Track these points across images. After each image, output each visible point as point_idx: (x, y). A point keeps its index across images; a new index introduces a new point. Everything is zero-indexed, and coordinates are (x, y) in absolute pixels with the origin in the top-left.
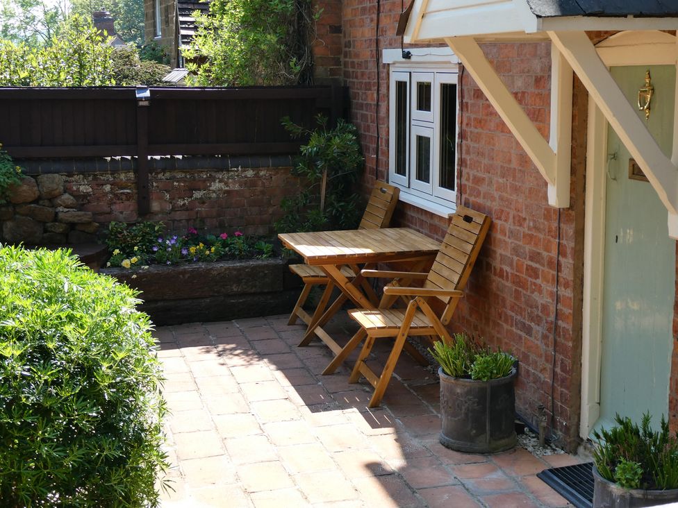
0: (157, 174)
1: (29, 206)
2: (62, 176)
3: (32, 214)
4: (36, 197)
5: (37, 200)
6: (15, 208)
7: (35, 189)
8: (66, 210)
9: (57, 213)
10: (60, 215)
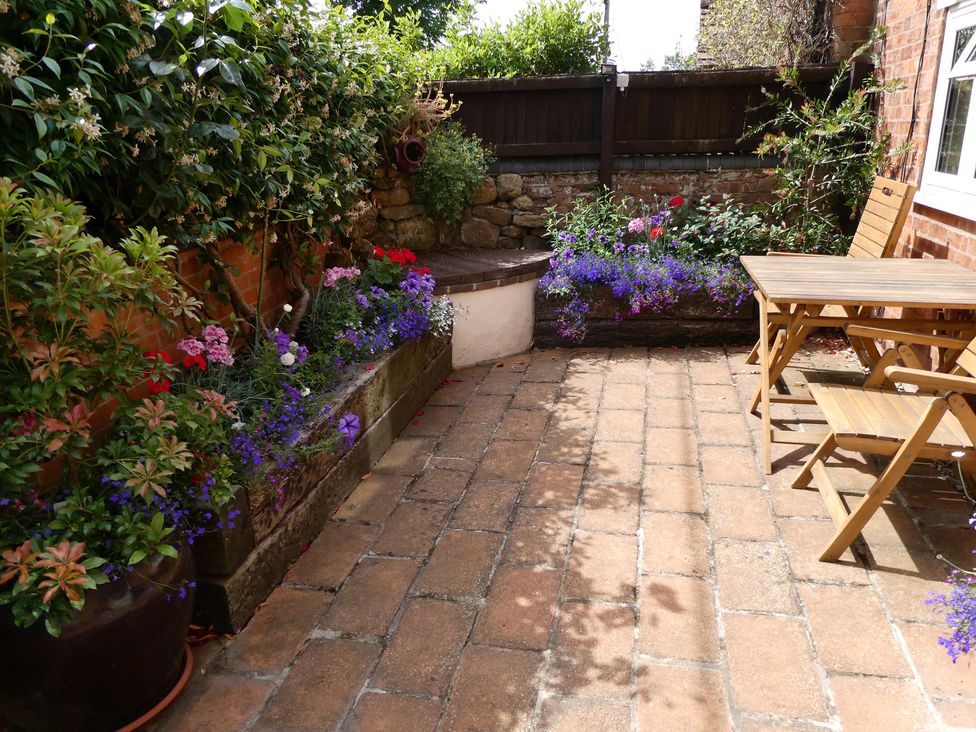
0: (623, 175)
1: (485, 207)
2: (522, 177)
3: (488, 216)
4: (493, 198)
5: (495, 202)
6: (472, 209)
7: (492, 190)
8: (521, 213)
9: (513, 216)
10: (515, 218)
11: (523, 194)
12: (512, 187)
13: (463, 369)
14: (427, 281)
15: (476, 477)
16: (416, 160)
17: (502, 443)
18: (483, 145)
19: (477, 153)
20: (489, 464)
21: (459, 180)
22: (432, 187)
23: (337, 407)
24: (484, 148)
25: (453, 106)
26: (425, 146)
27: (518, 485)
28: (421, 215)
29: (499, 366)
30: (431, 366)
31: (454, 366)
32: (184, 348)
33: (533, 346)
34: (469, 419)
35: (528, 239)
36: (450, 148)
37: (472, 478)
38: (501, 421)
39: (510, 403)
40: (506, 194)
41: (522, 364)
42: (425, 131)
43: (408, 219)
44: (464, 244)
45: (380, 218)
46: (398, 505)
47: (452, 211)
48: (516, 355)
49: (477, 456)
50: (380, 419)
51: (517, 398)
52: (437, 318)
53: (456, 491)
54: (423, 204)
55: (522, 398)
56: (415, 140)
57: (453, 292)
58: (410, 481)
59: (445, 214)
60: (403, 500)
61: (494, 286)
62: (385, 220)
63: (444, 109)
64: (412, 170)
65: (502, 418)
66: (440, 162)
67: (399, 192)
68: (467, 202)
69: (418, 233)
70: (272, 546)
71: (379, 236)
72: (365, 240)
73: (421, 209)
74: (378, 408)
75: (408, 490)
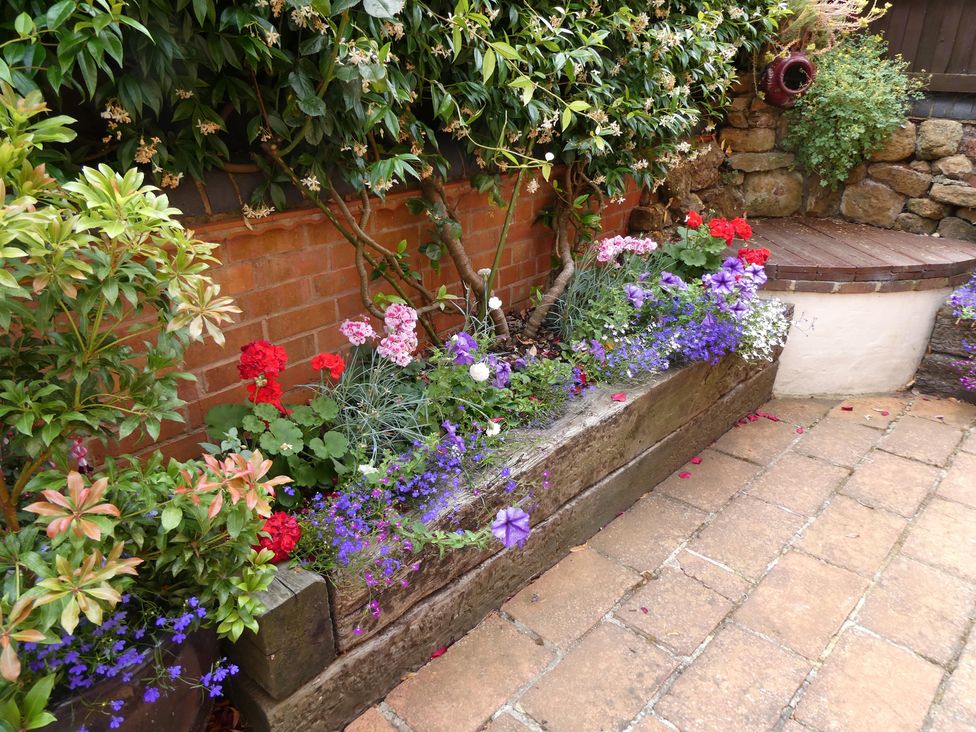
1: (889, 167)
2: (964, 125)
3: (891, 180)
4: (907, 152)
5: (907, 160)
6: (868, 166)
7: (907, 141)
8: (949, 181)
9: (932, 184)
10: (935, 187)
11: (959, 152)
12: (941, 139)
13: (789, 400)
14: (752, 276)
15: (738, 614)
16: (796, 88)
17: (805, 560)
18: (912, 71)
19: (896, 84)
20: (769, 596)
21: (855, 121)
22: (812, 130)
23: (542, 456)
24: (910, 77)
25: (875, 10)
26: (815, 69)
27: (804, 664)
28: (786, 168)
29: (844, 409)
30: (733, 393)
31: (775, 392)
32: (346, 332)
33: (912, 387)
34: (767, 495)
35: (949, 223)
36: (855, 74)
37: (730, 615)
38: (816, 515)
39: (843, 482)
40: (928, 150)
41: (884, 414)
42: (819, 46)
43: (767, 172)
44: (841, 216)
45: (725, 167)
46: (598, 624)
47: (834, 167)
48: (880, 395)
49: (753, 572)
50: (622, 470)
51: (857, 477)
52: (754, 333)
53: (695, 632)
54: (794, 153)
55: (867, 480)
56: (802, 59)
57: (800, 289)
58: (634, 583)
59: (823, 171)
60: (609, 617)
61: (870, 290)
62: (731, 170)
63: (860, 16)
64: (787, 103)
65: (820, 509)
66: (832, 94)
67: (761, 133)
68: (862, 156)
69: (775, 193)
70: (372, 654)
71: (716, 191)
72: (694, 196)
73: (788, 160)
74: (622, 455)
75: (623, 601)
